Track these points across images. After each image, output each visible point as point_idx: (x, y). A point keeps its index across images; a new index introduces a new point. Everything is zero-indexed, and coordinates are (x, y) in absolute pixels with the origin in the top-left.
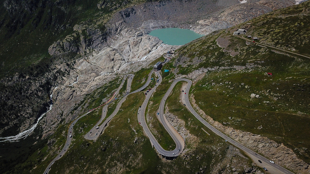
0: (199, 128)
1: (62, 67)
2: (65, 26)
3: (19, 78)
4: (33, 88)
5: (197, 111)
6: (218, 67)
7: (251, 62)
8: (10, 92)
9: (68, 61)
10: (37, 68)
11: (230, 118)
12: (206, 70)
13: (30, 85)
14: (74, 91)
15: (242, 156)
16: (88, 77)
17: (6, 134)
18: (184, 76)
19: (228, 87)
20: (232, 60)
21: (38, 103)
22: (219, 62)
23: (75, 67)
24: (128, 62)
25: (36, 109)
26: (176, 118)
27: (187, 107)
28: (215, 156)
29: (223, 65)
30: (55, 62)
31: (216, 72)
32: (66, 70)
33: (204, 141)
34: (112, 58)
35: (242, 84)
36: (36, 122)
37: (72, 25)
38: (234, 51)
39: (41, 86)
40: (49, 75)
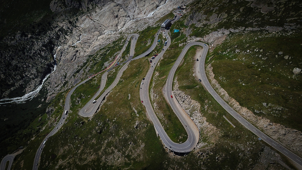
0: (220, 115)
1: (64, 25)
3: (21, 36)
4: (36, 47)
5: (216, 89)
6: (243, 28)
7: (291, 22)
8: (13, 52)
9: (71, 18)
10: (39, 26)
11: (265, 104)
12: (227, 32)
13: (32, 44)
14: (77, 51)
15: (284, 165)
16: (92, 36)
17: (12, 95)
18: (198, 39)
19: (258, 57)
20: (263, 18)
21: (42, 63)
22: (245, 21)
23: (78, 24)
24: (133, 19)
25: (40, 70)
26: (188, 99)
27: (203, 83)
28: (242, 159)
29: (251, 25)
30: (57, 19)
31: (240, 35)
32: (69, 28)
33: (226, 136)
34: (116, 15)
35: (281, 53)
36: (41, 84)
38: (266, 5)
39: (43, 46)
40: (51, 34)
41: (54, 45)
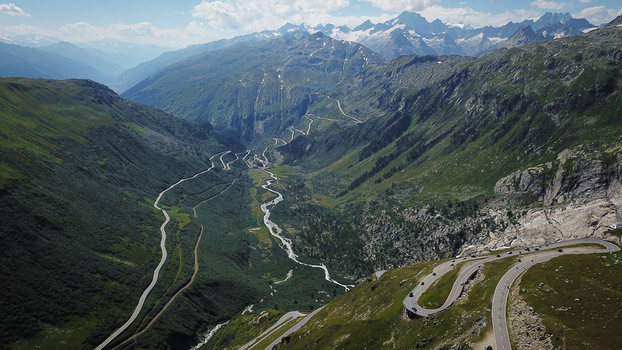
1: (496, 214)
2: (545, 148)
3: (427, 213)
4: (437, 234)
8: (404, 229)
9: (515, 208)
10: (459, 205)
13: (435, 228)
23: (521, 221)
30: (492, 204)
32: (502, 222)
34: (594, 220)
37: (558, 149)
39: (448, 235)
40: (470, 222)
41: (465, 240)
